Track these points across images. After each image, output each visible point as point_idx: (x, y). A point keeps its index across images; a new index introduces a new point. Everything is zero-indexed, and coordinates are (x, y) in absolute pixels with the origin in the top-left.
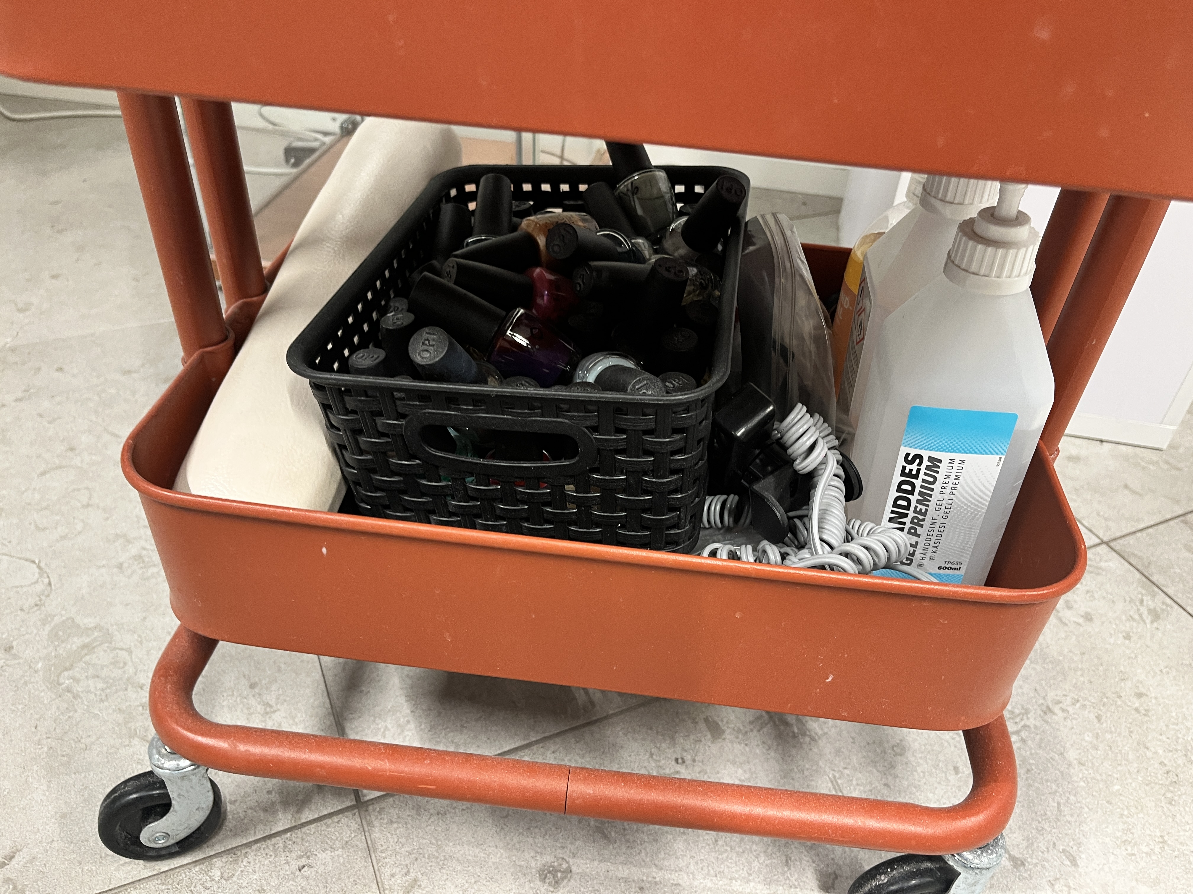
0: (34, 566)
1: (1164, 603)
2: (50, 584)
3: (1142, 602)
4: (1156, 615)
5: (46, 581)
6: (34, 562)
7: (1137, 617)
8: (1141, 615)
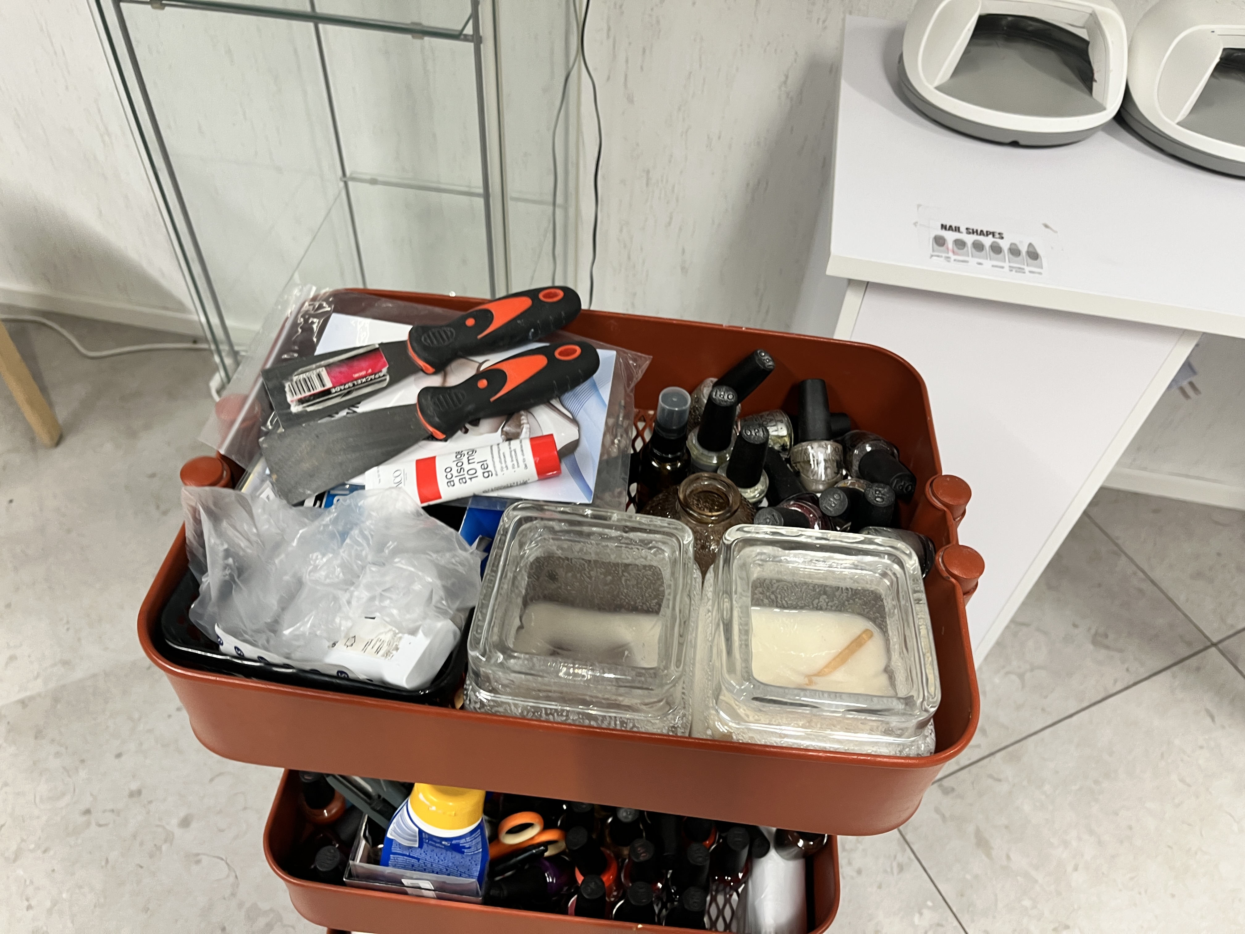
0: (223, 862)
1: (909, 858)
2: (236, 877)
3: (895, 857)
4: (901, 868)
5: (234, 874)
6: (222, 859)
7: (889, 870)
8: (892, 869)
